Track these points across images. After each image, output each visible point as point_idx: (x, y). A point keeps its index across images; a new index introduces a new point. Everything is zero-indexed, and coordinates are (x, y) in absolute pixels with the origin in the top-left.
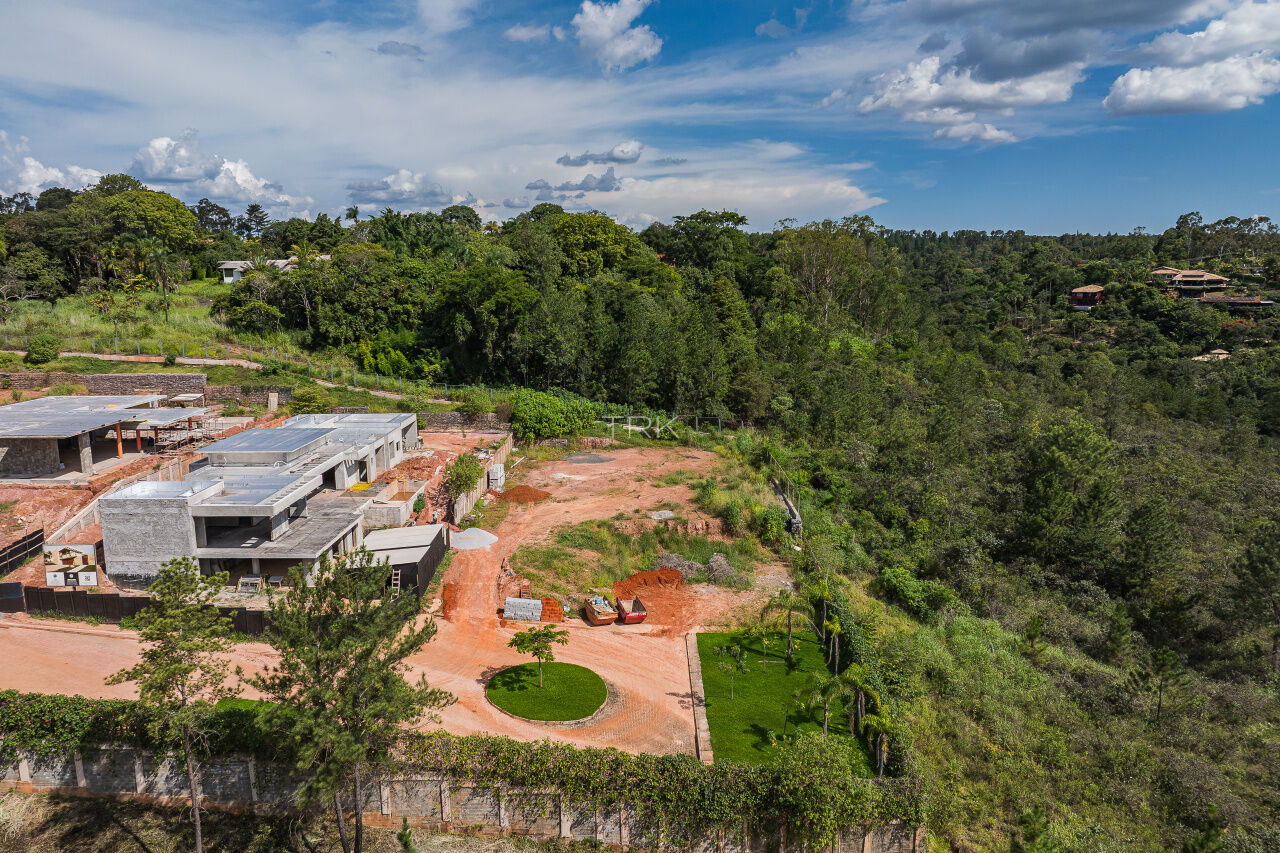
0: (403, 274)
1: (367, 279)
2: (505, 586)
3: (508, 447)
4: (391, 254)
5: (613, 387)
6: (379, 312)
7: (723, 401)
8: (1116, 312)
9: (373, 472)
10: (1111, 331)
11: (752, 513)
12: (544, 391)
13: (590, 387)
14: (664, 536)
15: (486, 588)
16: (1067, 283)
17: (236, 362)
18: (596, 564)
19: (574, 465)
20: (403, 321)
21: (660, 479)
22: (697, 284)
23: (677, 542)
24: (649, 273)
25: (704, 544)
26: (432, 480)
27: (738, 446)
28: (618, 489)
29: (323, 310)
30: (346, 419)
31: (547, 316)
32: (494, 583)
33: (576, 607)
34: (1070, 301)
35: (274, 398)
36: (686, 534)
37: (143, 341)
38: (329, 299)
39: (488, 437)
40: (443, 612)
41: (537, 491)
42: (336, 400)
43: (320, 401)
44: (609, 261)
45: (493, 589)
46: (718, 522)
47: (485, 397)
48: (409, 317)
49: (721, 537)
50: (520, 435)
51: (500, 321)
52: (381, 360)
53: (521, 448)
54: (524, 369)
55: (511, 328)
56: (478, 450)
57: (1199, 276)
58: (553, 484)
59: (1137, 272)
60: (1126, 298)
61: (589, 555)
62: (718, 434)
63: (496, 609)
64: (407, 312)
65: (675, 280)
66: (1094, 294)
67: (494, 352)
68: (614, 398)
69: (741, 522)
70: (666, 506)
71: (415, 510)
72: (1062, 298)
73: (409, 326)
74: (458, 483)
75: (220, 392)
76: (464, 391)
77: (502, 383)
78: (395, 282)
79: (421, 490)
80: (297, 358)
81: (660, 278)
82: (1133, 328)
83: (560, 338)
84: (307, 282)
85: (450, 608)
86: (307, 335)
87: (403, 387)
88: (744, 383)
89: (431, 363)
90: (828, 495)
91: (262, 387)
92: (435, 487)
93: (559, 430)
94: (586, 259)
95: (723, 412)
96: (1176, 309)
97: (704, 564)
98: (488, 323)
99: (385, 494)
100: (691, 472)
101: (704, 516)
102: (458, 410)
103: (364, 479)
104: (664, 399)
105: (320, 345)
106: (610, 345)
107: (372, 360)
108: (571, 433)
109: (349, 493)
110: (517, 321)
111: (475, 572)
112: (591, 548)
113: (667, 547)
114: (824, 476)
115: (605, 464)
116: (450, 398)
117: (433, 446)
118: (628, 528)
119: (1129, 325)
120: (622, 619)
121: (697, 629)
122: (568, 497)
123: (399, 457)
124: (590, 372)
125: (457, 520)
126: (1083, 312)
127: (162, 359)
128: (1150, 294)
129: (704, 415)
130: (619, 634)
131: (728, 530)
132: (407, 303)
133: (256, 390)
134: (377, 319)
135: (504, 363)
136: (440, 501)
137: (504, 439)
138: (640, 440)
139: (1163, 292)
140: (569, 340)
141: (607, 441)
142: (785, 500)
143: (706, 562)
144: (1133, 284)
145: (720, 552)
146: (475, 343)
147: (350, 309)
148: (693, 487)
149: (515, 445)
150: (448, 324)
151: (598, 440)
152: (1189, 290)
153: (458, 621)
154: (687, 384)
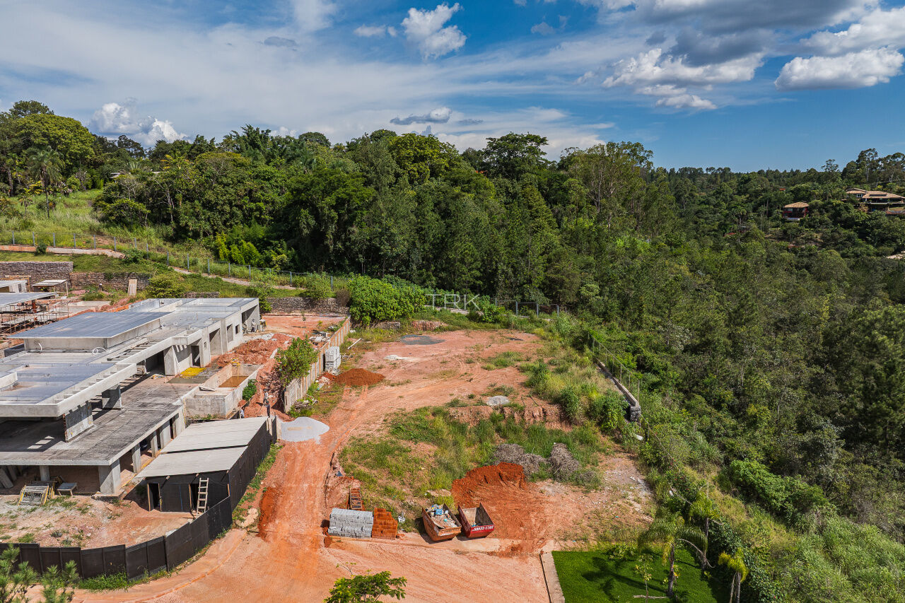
0: (257, 177)
1: (225, 180)
2: (333, 488)
3: (347, 328)
4: (249, 161)
5: (440, 275)
6: (235, 209)
7: (539, 288)
8: (821, 222)
9: (207, 356)
10: (818, 236)
11: (590, 400)
12: (380, 278)
13: (421, 275)
14: (502, 425)
15: (311, 491)
16: (780, 201)
17: (101, 252)
18: (432, 460)
19: (407, 346)
20: (256, 217)
21: (489, 360)
22: (508, 193)
23: (515, 431)
24: (469, 182)
25: (543, 432)
26: (267, 363)
27: (558, 328)
28: (451, 372)
29: (183, 207)
30: (192, 303)
31: (382, 212)
32: (321, 484)
33: (412, 516)
34: (783, 214)
35: (133, 284)
36: (523, 422)
37: (22, 233)
38: (189, 198)
39: (326, 320)
40: (260, 527)
41: (370, 373)
42: (190, 286)
43: (176, 286)
44: (434, 173)
45: (319, 492)
46: (554, 409)
47: (325, 283)
48: (261, 213)
49: (559, 425)
50: (357, 318)
51: (339, 215)
52: (234, 250)
53: (358, 330)
54: (361, 259)
55: (350, 222)
56: (316, 332)
57: (882, 195)
58: (387, 365)
59: (834, 192)
60: (827, 212)
61: (425, 449)
62: (536, 317)
63: (320, 520)
64: (259, 209)
65: (490, 188)
66: (801, 209)
67: (335, 244)
68: (443, 285)
69: (579, 409)
70: (500, 391)
71: (244, 397)
72: (777, 212)
73: (260, 221)
74: (291, 368)
75: (85, 278)
76: (308, 277)
77: (342, 271)
78: (250, 184)
79: (253, 376)
80: (159, 249)
81: (477, 187)
82: (836, 235)
83: (394, 230)
84: (171, 182)
85: (269, 520)
86: (170, 230)
87: (252, 274)
88: (558, 272)
89: (279, 253)
90: (655, 379)
91: (123, 274)
92: (269, 371)
93: (392, 313)
94: (416, 170)
95: (540, 298)
96: (870, 219)
97: (547, 457)
98: (328, 217)
99: (214, 381)
100: (519, 354)
101: (540, 402)
102: (301, 295)
103: (197, 364)
104: (487, 285)
105: (181, 237)
106: (438, 238)
107: (226, 250)
108: (404, 316)
109: (179, 378)
110: (355, 216)
111: (301, 470)
112: (427, 440)
113: (504, 437)
114: (645, 357)
115: (436, 345)
116: (294, 285)
117: (275, 328)
118: (464, 416)
119: (832, 232)
120: (465, 534)
121: (551, 546)
122: (401, 380)
123: (239, 339)
124: (421, 261)
125: (288, 408)
126: (795, 222)
127: (34, 249)
128: (847, 208)
129: (523, 300)
130: (463, 553)
131: (566, 417)
132: (260, 202)
133: (117, 276)
134: (233, 215)
135: (344, 254)
136: (272, 387)
137: (342, 323)
138: (466, 322)
139: (856, 207)
140: (402, 234)
141: (437, 324)
142: (616, 384)
143: (548, 455)
144: (832, 201)
145: (560, 441)
146: (317, 236)
147: (208, 206)
148: (522, 370)
149: (352, 327)
150: (294, 219)
151: (428, 323)
152: (875, 205)
153: (275, 538)
154: (507, 273)
